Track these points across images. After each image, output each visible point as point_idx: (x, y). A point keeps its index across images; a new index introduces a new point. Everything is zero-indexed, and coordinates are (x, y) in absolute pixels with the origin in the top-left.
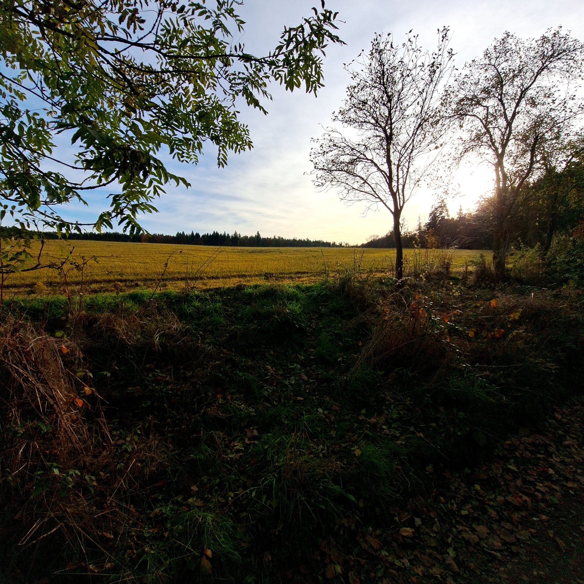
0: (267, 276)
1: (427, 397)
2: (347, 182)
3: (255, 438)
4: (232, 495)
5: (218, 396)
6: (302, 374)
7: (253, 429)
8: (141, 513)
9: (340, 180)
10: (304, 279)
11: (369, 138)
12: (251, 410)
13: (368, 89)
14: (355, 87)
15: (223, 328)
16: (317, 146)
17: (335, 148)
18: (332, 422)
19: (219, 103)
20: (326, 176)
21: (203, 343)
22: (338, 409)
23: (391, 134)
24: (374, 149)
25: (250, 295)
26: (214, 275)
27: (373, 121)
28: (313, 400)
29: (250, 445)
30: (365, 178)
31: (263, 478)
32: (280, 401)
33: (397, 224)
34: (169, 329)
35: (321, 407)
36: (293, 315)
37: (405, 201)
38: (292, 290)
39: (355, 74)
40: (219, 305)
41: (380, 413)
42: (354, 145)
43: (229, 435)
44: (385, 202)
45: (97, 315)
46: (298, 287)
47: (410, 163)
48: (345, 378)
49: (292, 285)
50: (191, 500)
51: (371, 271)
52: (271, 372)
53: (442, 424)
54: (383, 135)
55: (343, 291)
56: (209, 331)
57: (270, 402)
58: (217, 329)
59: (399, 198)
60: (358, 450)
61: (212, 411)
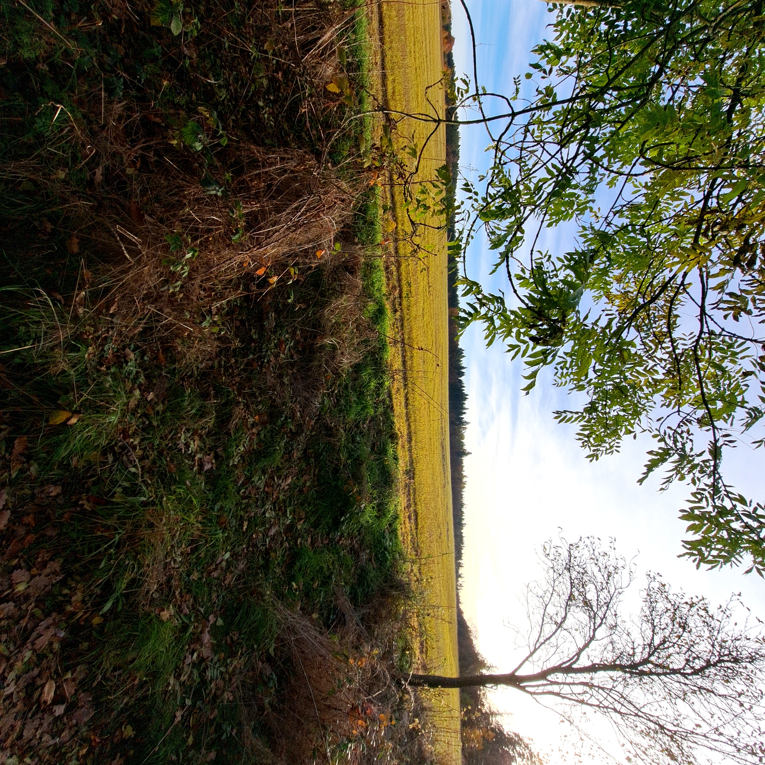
0: (411, 473)
1: (232, 730)
2: (555, 595)
3: (201, 466)
4: (136, 443)
5: (257, 417)
6: (277, 528)
7: (212, 463)
8: (132, 338)
9: (557, 583)
10: (408, 525)
11: (628, 634)
12: (237, 460)
13: (707, 634)
14: (707, 612)
15: (341, 419)
16: (604, 547)
17: (606, 576)
18: (209, 573)
19: (645, 412)
20: (560, 562)
21: (324, 395)
22: (227, 582)
23: (642, 673)
24: (612, 643)
25: (384, 451)
26: (410, 401)
27: (657, 642)
28: (241, 545)
29: (193, 460)
30: (564, 626)
31: (150, 482)
32: (243, 498)
33: (496, 680)
34: (342, 353)
35: (232, 556)
36: (358, 514)
37: (535, 696)
38: (392, 508)
39: (728, 613)
40: (371, 412)
41: (215, 649)
42: (615, 607)
43: (208, 434)
44: (530, 659)
45: (360, 274)
46: (396, 517)
47: (597, 708)
48: (268, 593)
49: (399, 508)
50: (137, 393)
51: (421, 635)
52: (283, 484)
53: (190, 755)
54: (637, 659)
55: (392, 587)
56: (338, 400)
57: (243, 484)
58: (341, 411)
59: (538, 686)
60: (168, 615)
61: (239, 411)
